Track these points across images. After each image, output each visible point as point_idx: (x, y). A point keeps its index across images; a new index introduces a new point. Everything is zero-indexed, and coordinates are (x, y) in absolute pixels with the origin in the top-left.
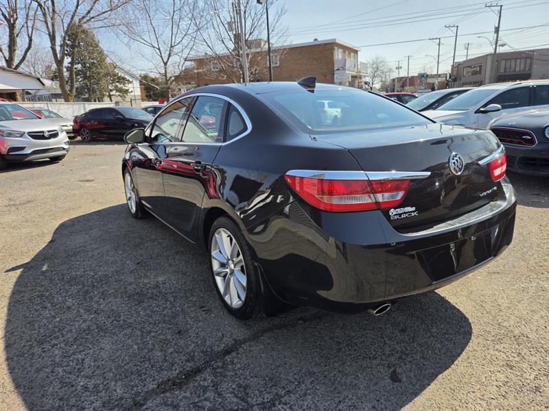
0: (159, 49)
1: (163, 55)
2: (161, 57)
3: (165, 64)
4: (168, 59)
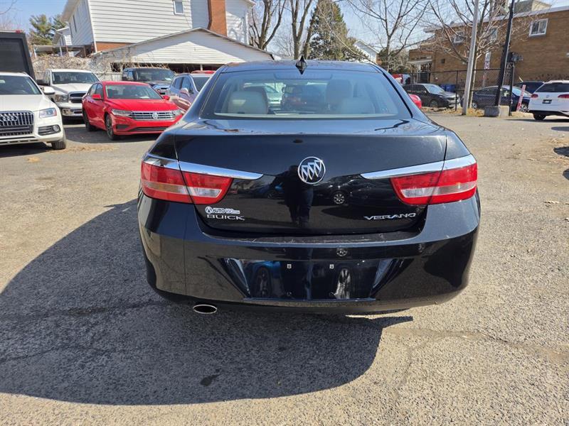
0: (386, 21)
1: (388, 27)
2: (387, 29)
3: (389, 37)
4: (393, 31)
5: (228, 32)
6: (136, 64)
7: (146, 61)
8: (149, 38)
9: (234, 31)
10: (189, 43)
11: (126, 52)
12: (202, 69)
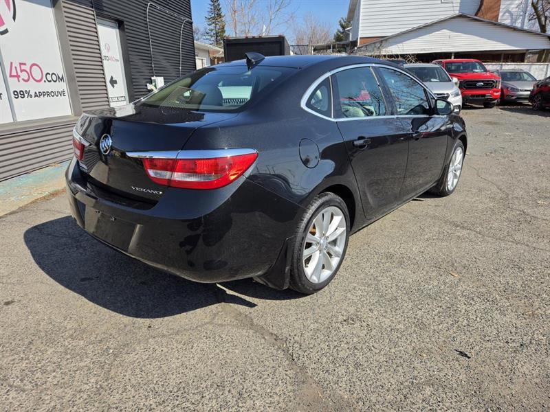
5: (501, 14)
6: (385, 56)
7: (394, 53)
8: (403, 30)
9: (509, 12)
10: (445, 31)
11: (378, 45)
12: (453, 57)
